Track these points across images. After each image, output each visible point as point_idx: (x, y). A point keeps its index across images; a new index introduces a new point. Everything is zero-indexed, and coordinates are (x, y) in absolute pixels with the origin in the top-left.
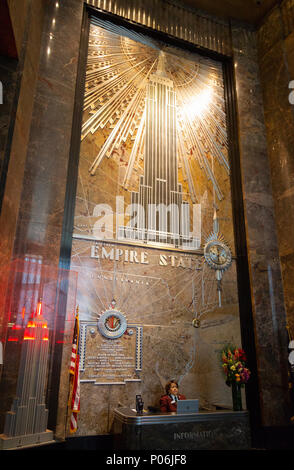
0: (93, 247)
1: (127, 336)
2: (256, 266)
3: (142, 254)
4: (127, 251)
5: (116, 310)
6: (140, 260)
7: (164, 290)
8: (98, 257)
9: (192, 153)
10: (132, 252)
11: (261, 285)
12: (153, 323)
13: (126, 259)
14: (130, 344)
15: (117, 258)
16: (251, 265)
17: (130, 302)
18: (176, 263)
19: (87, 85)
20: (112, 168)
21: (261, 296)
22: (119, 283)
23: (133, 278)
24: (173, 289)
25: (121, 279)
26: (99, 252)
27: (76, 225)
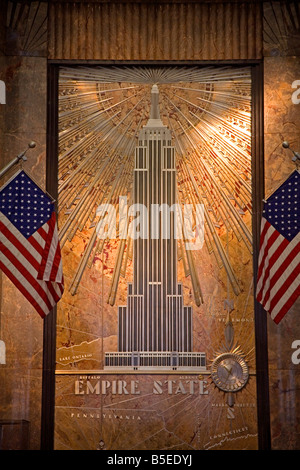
0: (77, 383)
2: (276, 385)
3: (133, 383)
4: (114, 383)
6: (129, 391)
7: (159, 424)
8: (83, 393)
10: (120, 382)
13: (114, 391)
15: (104, 392)
16: (271, 384)
17: (120, 442)
18: (174, 390)
19: (60, 176)
20: (95, 280)
21: (281, 425)
22: (107, 420)
23: (122, 413)
24: (171, 420)
25: (109, 416)
26: (84, 387)
27: (59, 359)
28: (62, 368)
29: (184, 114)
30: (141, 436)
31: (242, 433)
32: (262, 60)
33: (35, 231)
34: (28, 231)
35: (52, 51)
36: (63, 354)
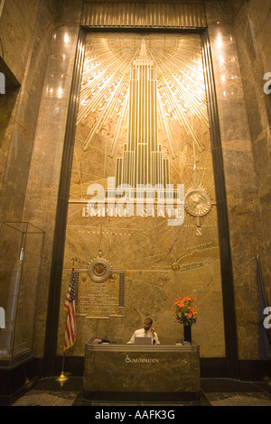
1: (112, 280)
2: (234, 210)
5: (102, 259)
7: (145, 239)
8: (88, 216)
9: (171, 115)
11: (238, 227)
12: (135, 268)
14: (114, 286)
16: (229, 209)
17: (115, 252)
20: (100, 142)
21: (238, 238)
22: (105, 236)
23: (117, 231)
24: (154, 236)
25: (107, 233)
27: (72, 192)
28: (74, 198)
29: (161, 53)
30: (131, 248)
31: (208, 246)
32: (207, 27)
35: (83, 22)
36: (75, 189)
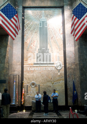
0: (28, 68)
1: (36, 87)
3: (39, 68)
4: (36, 68)
5: (34, 81)
6: (39, 70)
7: (45, 76)
9: (52, 39)
11: (69, 73)
12: (42, 84)
13: (36, 70)
15: (34, 70)
16: (67, 68)
18: (48, 69)
20: (31, 48)
23: (37, 74)
24: (47, 75)
25: (35, 75)
26: (30, 69)
27: (24, 63)
28: (25, 65)
29: (49, 16)
30: (41, 78)
31: (61, 77)
32: (64, 6)
33: (12, 18)
34: (10, 18)
35: (23, 5)
36: (25, 62)
